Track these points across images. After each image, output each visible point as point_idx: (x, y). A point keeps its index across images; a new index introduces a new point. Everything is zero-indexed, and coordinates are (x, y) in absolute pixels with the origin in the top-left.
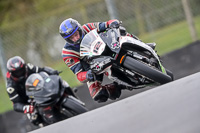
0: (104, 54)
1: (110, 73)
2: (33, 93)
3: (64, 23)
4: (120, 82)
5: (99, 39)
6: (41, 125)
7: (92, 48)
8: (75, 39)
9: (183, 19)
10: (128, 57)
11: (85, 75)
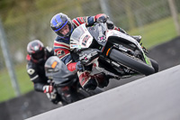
0: (92, 47)
1: (97, 64)
2: (51, 74)
3: (55, 17)
4: (107, 73)
5: (87, 33)
6: (60, 103)
7: (81, 41)
8: (65, 32)
9: (169, 15)
10: (114, 50)
11: (75, 66)
